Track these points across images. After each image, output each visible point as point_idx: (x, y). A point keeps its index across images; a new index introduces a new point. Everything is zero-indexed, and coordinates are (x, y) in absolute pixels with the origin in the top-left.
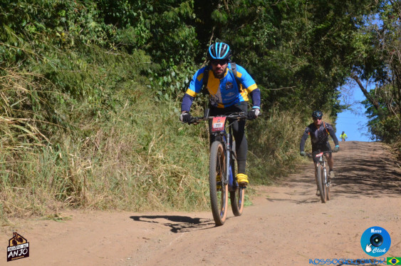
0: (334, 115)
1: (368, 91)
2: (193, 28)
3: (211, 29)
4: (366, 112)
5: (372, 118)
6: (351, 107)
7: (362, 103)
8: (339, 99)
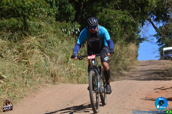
1: (158, 28)
4: (158, 42)
5: (162, 46)
6: (148, 39)
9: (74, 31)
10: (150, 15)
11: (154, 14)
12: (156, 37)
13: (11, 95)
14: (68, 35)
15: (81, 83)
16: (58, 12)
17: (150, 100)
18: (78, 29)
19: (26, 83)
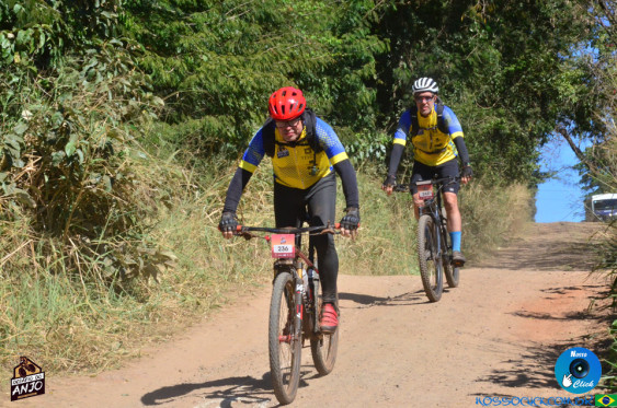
0: (532, 186)
1: (582, 150)
2: (375, 92)
3: (391, 88)
4: (581, 182)
5: (590, 191)
7: (574, 168)
8: (540, 163)
9: (372, 151)
10: (560, 120)
11: (571, 118)
12: (578, 172)
13: (189, 299)
14: (359, 160)
15: (379, 274)
16: (329, 107)
17: (529, 316)
18: (383, 148)
19: (233, 272)
